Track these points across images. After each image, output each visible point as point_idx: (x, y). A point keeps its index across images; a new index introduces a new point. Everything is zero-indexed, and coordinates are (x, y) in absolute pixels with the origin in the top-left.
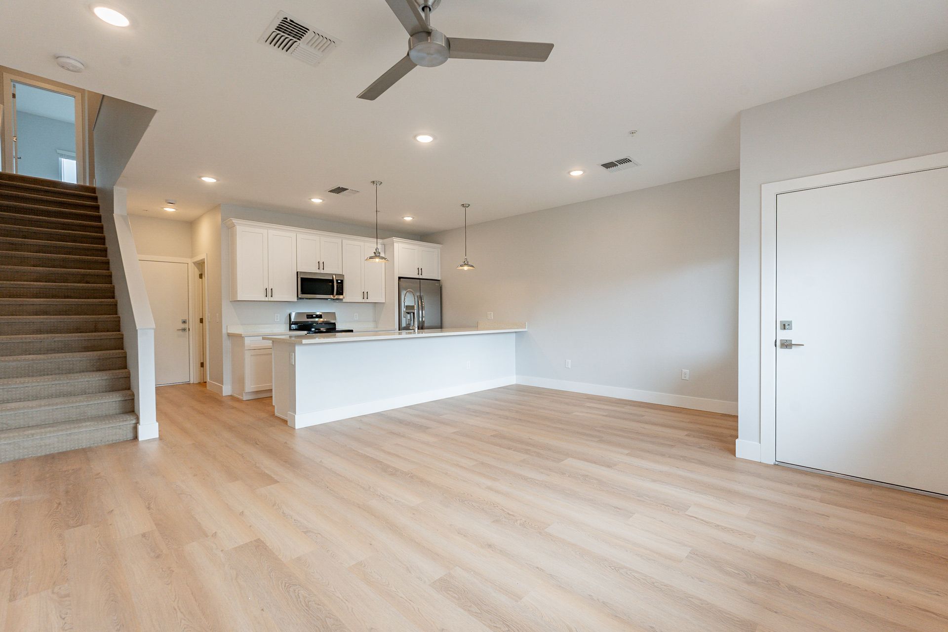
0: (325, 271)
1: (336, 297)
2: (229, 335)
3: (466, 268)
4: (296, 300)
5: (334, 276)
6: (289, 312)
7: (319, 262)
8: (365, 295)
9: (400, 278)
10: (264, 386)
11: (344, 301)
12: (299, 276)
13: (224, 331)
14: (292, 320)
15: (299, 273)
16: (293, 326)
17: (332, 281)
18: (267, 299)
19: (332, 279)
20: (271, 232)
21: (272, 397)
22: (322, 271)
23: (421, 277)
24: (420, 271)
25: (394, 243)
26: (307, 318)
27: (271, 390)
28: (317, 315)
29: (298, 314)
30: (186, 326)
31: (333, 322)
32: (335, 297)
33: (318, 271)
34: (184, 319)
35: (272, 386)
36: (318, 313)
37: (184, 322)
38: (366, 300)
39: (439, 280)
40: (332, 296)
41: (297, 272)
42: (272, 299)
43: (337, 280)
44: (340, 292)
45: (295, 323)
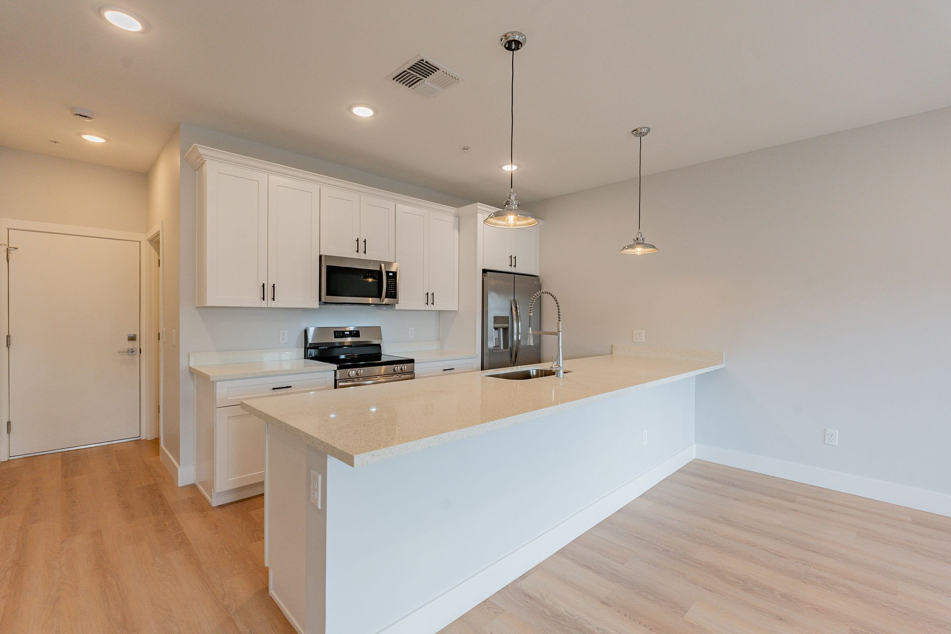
0: (368, 257)
1: (386, 301)
2: (192, 372)
3: (639, 250)
4: (316, 305)
5: (383, 265)
6: (304, 327)
7: (358, 240)
8: (430, 298)
9: (485, 271)
10: (249, 477)
11: (396, 308)
12: (323, 263)
13: (183, 363)
14: (310, 341)
15: (323, 258)
16: (313, 352)
17: (380, 273)
18: (264, 304)
19: (378, 269)
20: (276, 180)
21: (263, 495)
22: (362, 256)
23: (513, 270)
24: (513, 259)
25: (477, 213)
26: (335, 337)
27: (262, 484)
28: (350, 332)
29: (320, 330)
30: (135, 345)
31: (376, 342)
32: (383, 301)
33: (355, 256)
34: (132, 333)
35: (263, 475)
36: (352, 329)
37: (132, 338)
38: (430, 307)
39: (538, 276)
40: (376, 300)
41: (320, 257)
42: (273, 304)
43: (388, 272)
44: (393, 293)
45: (315, 346)
